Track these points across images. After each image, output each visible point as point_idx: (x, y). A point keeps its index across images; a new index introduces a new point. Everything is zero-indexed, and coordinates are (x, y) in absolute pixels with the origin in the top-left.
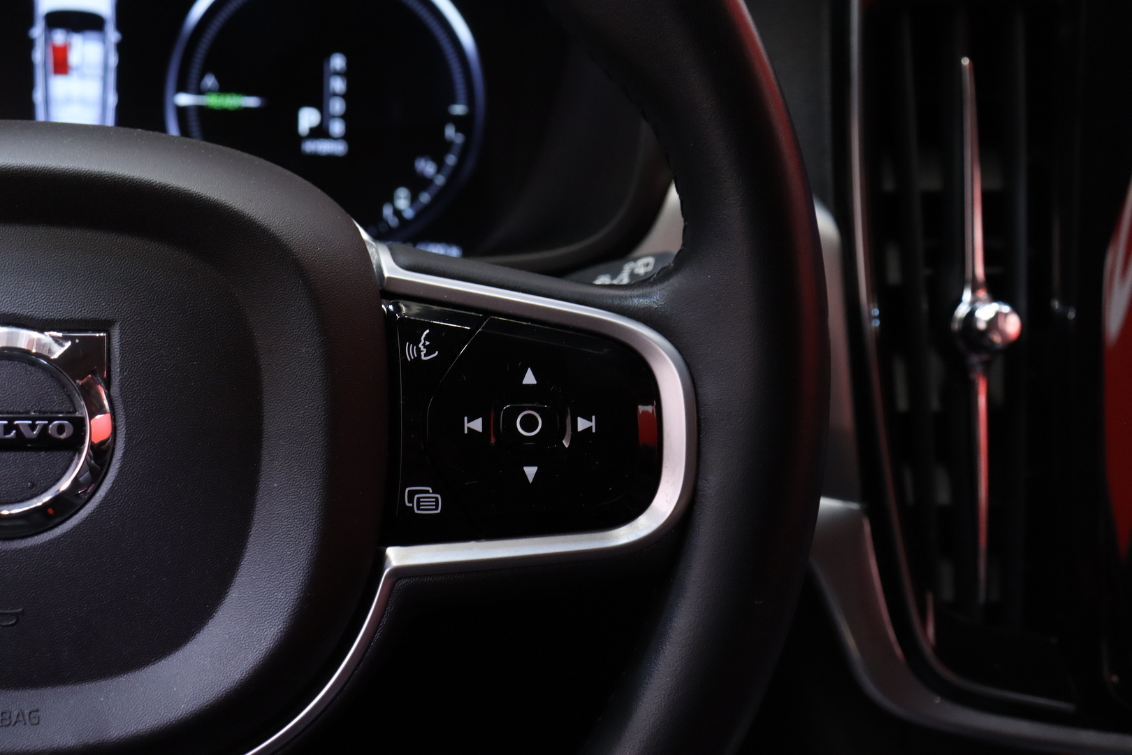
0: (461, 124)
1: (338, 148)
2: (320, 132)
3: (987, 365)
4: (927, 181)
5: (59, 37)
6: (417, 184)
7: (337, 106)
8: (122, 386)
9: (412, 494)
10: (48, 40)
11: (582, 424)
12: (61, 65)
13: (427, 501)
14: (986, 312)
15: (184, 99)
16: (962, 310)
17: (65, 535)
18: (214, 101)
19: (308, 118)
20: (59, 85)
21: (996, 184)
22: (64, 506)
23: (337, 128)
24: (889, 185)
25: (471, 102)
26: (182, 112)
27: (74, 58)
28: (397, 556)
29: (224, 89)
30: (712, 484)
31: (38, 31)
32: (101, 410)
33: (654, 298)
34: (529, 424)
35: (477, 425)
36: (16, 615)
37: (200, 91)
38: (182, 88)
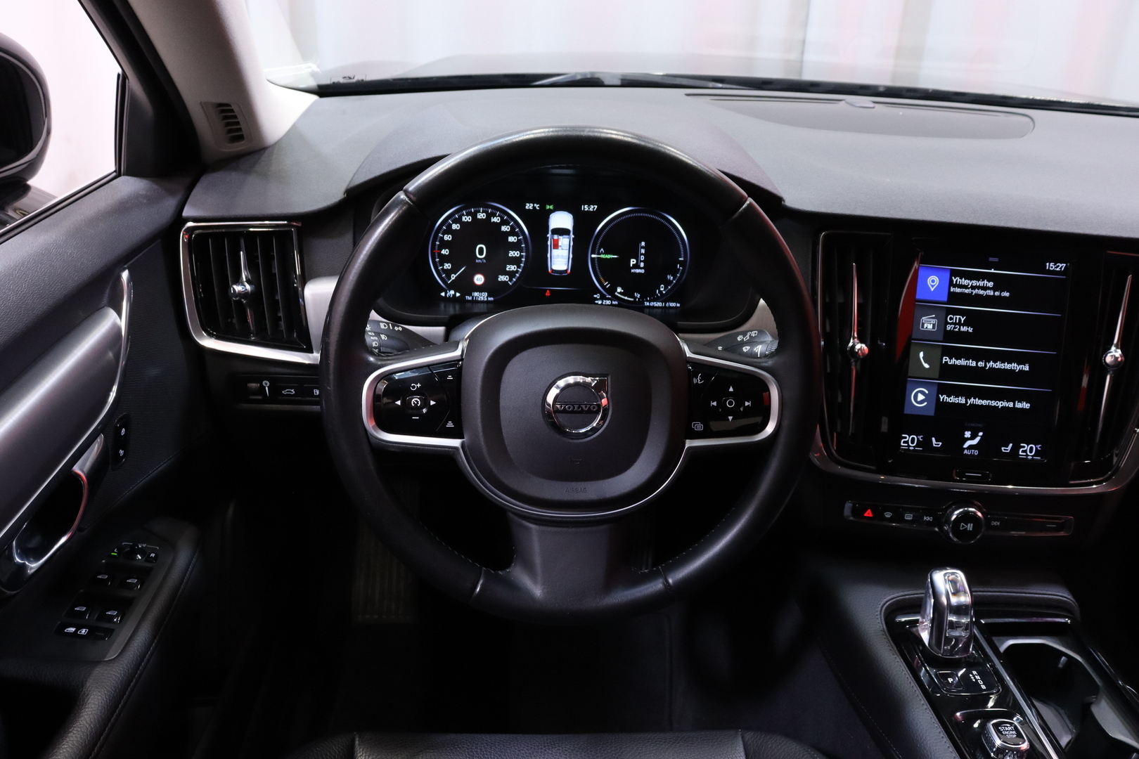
0: (682, 264)
1: (643, 271)
2: (636, 266)
3: (856, 362)
4: (841, 299)
5: (556, 237)
6: (667, 283)
7: (642, 258)
8: (611, 394)
9: (694, 424)
10: (552, 238)
11: (747, 404)
12: (556, 246)
13: (699, 427)
14: (858, 346)
15: (593, 256)
16: (851, 344)
17: (594, 439)
18: (603, 256)
19: (633, 262)
20: (555, 252)
21: (861, 301)
22: (594, 430)
23: (642, 265)
24: (827, 300)
25: (685, 257)
26: (593, 259)
27: (560, 244)
28: (689, 443)
29: (605, 253)
30: (785, 423)
31: (549, 235)
32: (604, 398)
33: (770, 363)
34: (731, 403)
35: (715, 404)
36: (580, 461)
37: (599, 254)
38: (593, 252)
